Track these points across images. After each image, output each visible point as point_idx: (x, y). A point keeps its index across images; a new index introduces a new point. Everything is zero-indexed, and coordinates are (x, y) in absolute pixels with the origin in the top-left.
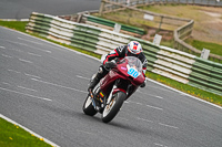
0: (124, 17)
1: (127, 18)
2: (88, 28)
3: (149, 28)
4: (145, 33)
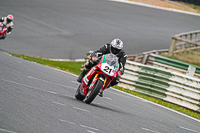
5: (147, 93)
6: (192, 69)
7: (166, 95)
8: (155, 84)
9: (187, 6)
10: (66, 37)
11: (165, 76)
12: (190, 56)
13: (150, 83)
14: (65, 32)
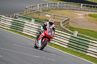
0: (36, 16)
1: (38, 16)
2: (19, 21)
6: (33, 20)
8: (18, 27)
12: (32, 15)
13: (16, 26)
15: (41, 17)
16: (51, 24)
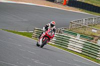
2: (64, 36)
3: (94, 36)
4: (92, 39)
5: (59, 45)
6: (79, 36)
7: (68, 47)
8: (63, 42)
9: (76, 9)
10: (25, 22)
11: (67, 38)
12: (78, 30)
14: (25, 20)
15: (87, 32)
16: (52, 26)
